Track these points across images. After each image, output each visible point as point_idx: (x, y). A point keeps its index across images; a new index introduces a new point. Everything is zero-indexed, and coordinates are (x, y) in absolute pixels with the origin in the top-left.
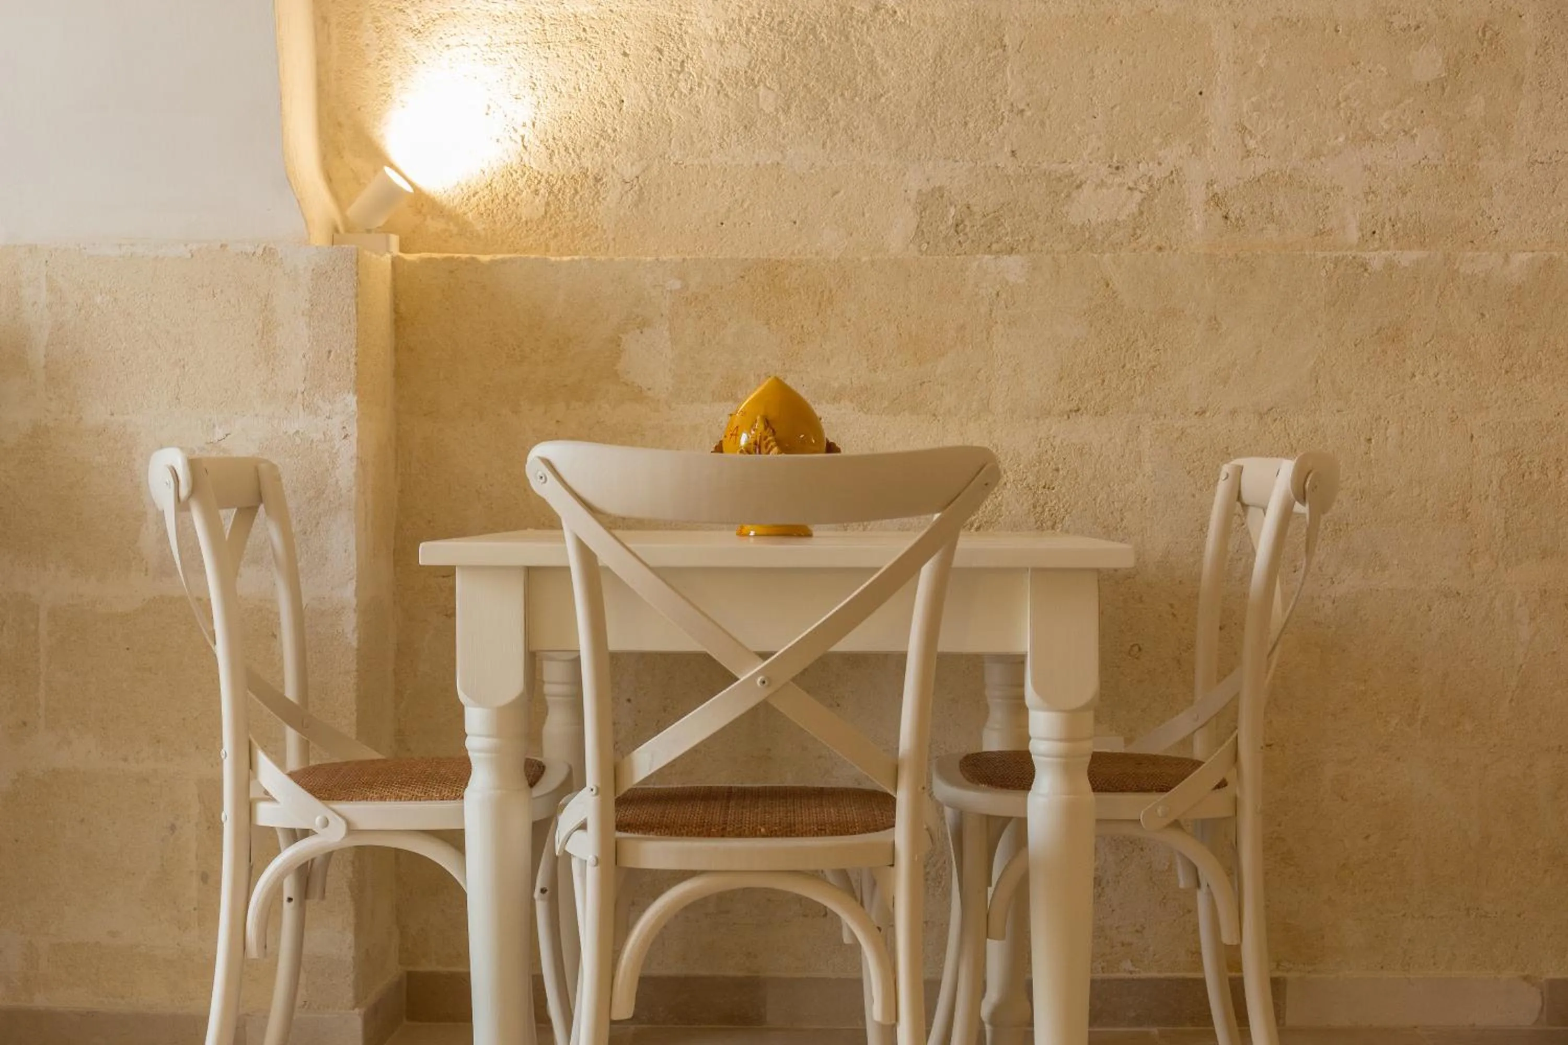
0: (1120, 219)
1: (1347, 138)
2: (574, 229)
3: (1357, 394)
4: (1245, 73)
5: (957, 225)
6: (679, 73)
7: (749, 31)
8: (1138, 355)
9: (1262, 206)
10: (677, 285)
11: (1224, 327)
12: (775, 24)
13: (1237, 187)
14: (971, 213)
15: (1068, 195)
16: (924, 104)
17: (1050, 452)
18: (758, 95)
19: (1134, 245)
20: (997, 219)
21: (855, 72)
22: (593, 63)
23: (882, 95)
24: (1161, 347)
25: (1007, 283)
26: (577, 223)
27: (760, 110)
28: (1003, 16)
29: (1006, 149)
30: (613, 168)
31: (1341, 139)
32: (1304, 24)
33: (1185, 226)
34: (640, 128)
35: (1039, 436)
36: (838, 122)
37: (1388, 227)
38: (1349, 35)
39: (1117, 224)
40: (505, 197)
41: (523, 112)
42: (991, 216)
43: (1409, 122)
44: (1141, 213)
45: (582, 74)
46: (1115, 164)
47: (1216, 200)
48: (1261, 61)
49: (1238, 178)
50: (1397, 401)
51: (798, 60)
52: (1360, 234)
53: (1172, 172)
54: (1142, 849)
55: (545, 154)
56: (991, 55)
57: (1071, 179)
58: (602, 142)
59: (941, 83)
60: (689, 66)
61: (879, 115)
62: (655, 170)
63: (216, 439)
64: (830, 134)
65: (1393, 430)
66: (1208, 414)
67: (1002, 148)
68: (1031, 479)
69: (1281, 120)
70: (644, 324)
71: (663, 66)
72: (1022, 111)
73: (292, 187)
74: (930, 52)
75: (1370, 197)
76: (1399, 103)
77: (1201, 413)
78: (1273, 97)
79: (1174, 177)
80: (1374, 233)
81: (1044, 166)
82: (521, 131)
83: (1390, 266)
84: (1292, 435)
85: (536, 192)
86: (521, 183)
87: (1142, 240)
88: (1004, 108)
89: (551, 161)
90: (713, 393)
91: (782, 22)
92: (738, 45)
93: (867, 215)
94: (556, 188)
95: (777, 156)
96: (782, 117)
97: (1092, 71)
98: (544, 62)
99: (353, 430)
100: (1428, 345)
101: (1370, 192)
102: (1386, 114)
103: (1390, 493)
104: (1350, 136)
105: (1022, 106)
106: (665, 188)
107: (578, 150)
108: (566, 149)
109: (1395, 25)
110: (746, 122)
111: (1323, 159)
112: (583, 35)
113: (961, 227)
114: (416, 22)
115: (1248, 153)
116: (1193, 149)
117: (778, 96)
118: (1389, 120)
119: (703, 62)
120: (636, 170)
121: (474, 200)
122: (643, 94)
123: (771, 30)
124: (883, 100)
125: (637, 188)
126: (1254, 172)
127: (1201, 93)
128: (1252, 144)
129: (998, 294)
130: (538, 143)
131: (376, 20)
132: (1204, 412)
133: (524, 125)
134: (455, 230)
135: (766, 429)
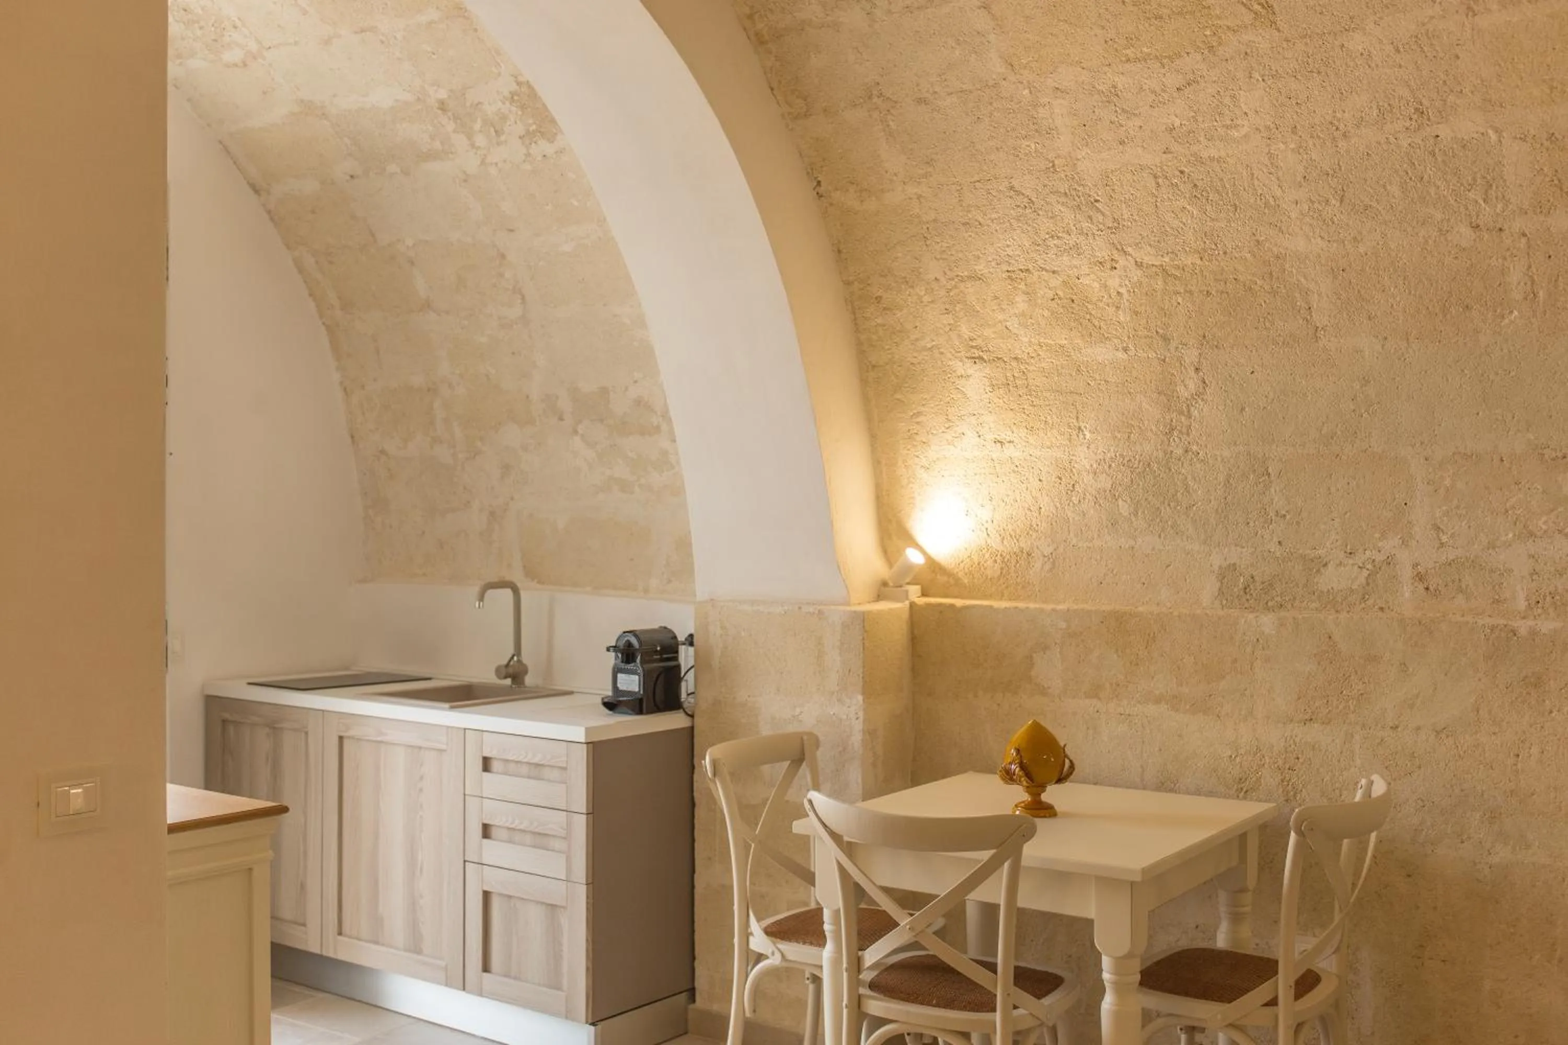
0: (1353, 587)
1: (1515, 535)
2: (1017, 584)
3: (1508, 723)
4: (1436, 491)
5: (1245, 589)
6: (1072, 491)
7: (1110, 466)
8: (1352, 686)
9: (1453, 581)
10: (1063, 625)
11: (1411, 670)
12: (1125, 462)
13: (1435, 568)
14: (1254, 581)
15: (1318, 571)
16: (1220, 510)
17: (1293, 746)
18: (1118, 506)
19: (1363, 605)
20: (1271, 585)
21: (1177, 491)
22: (1023, 486)
23: (1193, 505)
24: (1367, 681)
25: (1263, 633)
26: (1019, 580)
27: (1121, 514)
28: (1267, 456)
29: (1274, 540)
30: (1038, 548)
31: (1511, 535)
32: (1477, 456)
33: (1398, 594)
34: (1052, 524)
35: (1286, 735)
36: (1167, 522)
37: (1548, 599)
38: (1511, 463)
39: (1352, 591)
40: (979, 564)
41: (985, 514)
42: (1267, 583)
43: (1562, 524)
44: (1368, 584)
45: (1017, 492)
46: (1349, 551)
47: (1420, 577)
48: (1447, 482)
49: (1435, 562)
50: (1539, 729)
51: (1141, 483)
52: (1526, 603)
53: (1388, 557)
54: (1353, 1018)
55: (999, 539)
56: (1261, 480)
57: (1320, 560)
58: (1031, 533)
59: (1229, 498)
60: (1077, 486)
61: (1192, 518)
62: (1061, 550)
63: (797, 714)
64: (1163, 530)
65: (1535, 750)
66: (1399, 729)
67: (1272, 539)
68: (1280, 762)
69: (1465, 522)
70: (1046, 648)
71: (1062, 487)
72: (1284, 516)
73: (840, 572)
74: (1221, 478)
75: (1535, 577)
76: (1552, 511)
77: (1395, 728)
78: (1458, 507)
79: (1390, 561)
80: (1538, 602)
81: (1301, 551)
82: (986, 525)
83: (1533, 633)
84: (1460, 748)
85: (995, 561)
86: (987, 556)
87: (1370, 602)
88: (1272, 514)
89: (1003, 543)
90: (1085, 693)
91: (1130, 460)
92: (1104, 475)
93: (1188, 581)
94: (1006, 560)
95: (1132, 543)
96: (1134, 519)
97: (1329, 489)
98: (995, 485)
99: (861, 714)
100: (1563, 691)
101: (1534, 572)
102: (1544, 519)
103: (1533, 794)
104: (1517, 534)
105: (1284, 512)
106: (1067, 560)
107: (1018, 537)
108: (1011, 536)
109: (1546, 456)
110: (1112, 521)
111: (1497, 550)
112: (1016, 469)
113: (1248, 590)
114: (924, 462)
115: (1442, 545)
116: (1403, 542)
117: (1130, 506)
118: (1545, 523)
119: (1085, 485)
120: (1051, 549)
121: (962, 565)
122: (1052, 504)
123: (1123, 466)
124: (1194, 508)
125: (1051, 560)
126: (1447, 558)
127: (1406, 504)
128: (1444, 539)
129: (1258, 640)
130: (995, 532)
131: (904, 461)
132: (1397, 727)
133: (987, 522)
134: (952, 581)
135: (1017, 755)
